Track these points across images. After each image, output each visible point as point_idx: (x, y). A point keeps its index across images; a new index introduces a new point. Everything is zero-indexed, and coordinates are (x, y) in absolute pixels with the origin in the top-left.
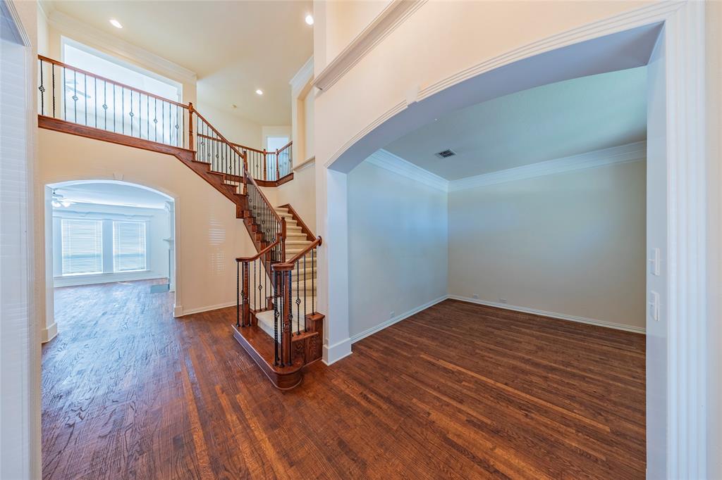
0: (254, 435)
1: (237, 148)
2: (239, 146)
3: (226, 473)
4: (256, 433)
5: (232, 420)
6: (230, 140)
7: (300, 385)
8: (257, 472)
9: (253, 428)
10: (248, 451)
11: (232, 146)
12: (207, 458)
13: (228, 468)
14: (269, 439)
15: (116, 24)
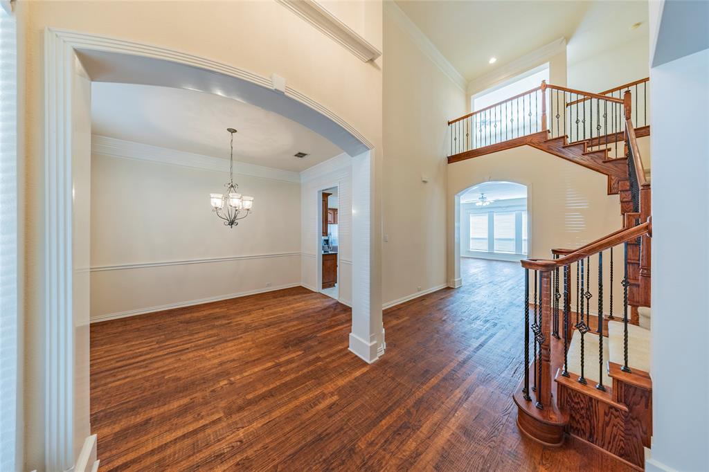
0: (450, 419)
1: (609, 95)
2: (612, 91)
3: (415, 413)
4: (453, 420)
5: (456, 395)
6: (596, 92)
7: (545, 447)
8: (421, 435)
9: (456, 415)
10: (435, 419)
11: (601, 96)
12: (421, 395)
13: (419, 412)
14: (453, 434)
15: (493, 61)
